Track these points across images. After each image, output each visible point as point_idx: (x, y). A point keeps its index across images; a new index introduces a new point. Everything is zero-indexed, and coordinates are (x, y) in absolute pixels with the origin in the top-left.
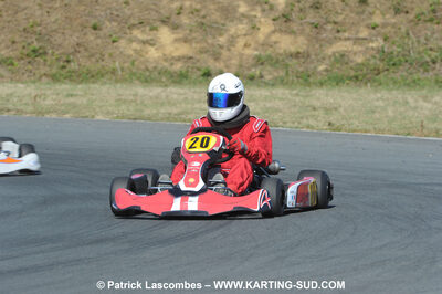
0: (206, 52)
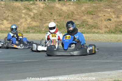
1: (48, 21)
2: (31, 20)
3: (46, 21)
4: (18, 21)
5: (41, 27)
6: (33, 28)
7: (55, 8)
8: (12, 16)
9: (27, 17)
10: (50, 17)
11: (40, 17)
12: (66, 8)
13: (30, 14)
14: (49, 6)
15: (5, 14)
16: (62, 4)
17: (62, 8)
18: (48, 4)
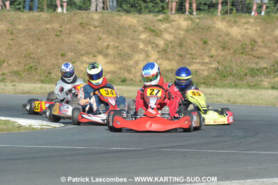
0: (123, 69)
1: (196, 59)
2: (158, 56)
3: (193, 59)
4: (129, 57)
7: (213, 30)
8: (117, 47)
9: (150, 49)
10: (203, 49)
11: (178, 50)
12: (239, 31)
13: (156, 42)
14: (200, 25)
15: (101, 41)
16: (230, 20)
17: (230, 31)
18: (197, 21)
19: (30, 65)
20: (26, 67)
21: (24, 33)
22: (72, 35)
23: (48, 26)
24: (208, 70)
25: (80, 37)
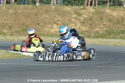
1: (97, 26)
2: (80, 25)
3: (96, 26)
5: (90, 32)
6: (82, 33)
7: (105, 13)
8: (62, 20)
9: (77, 22)
10: (100, 22)
11: (89, 22)
12: (116, 14)
13: (80, 18)
14: (99, 11)
15: (55, 18)
16: (112, 9)
17: (112, 14)
18: (98, 9)
19: (24, 28)
20: (22, 29)
21: (21, 14)
22: (43, 15)
23: (32, 11)
24: (102, 31)
25: (46, 16)
